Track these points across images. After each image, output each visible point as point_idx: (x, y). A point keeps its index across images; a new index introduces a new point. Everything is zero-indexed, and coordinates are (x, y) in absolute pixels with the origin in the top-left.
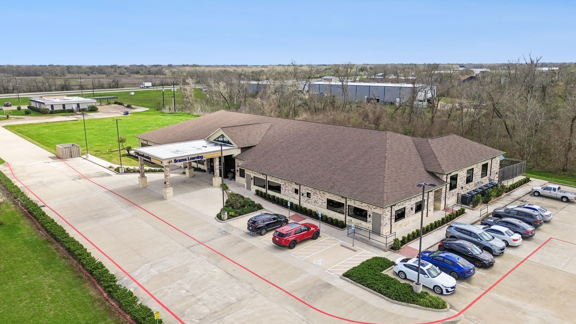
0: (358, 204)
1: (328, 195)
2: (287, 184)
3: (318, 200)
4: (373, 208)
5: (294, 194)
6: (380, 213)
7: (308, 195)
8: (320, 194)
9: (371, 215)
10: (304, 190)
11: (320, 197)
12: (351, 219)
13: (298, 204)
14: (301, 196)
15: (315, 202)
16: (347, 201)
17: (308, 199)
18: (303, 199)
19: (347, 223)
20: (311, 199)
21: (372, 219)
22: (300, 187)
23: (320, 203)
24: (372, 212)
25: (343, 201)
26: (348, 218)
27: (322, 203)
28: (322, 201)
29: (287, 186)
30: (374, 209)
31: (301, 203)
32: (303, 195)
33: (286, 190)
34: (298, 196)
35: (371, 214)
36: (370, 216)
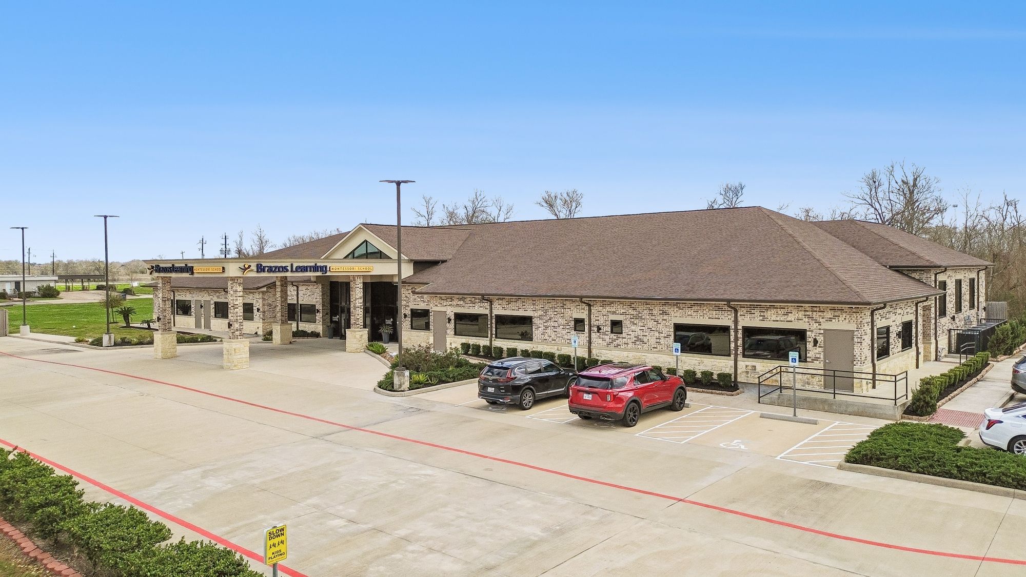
0: (774, 318)
1: (676, 315)
2: (550, 313)
3: (647, 334)
4: (824, 320)
5: (573, 332)
6: (852, 327)
7: (616, 325)
8: (653, 317)
9: (820, 339)
10: (602, 316)
11: (651, 324)
12: (754, 364)
13: (586, 356)
14: (593, 335)
15: (638, 339)
16: (740, 318)
17: (615, 337)
18: (600, 341)
19: (740, 379)
20: (624, 335)
21: (824, 352)
22: (590, 311)
23: (653, 341)
24: (822, 332)
25: (725, 320)
26: (743, 363)
27: (658, 340)
28: (657, 334)
29: (550, 319)
30: (830, 320)
31: (594, 352)
32: (599, 329)
33: (546, 327)
34: (584, 337)
35: (817, 338)
36: (816, 342)
